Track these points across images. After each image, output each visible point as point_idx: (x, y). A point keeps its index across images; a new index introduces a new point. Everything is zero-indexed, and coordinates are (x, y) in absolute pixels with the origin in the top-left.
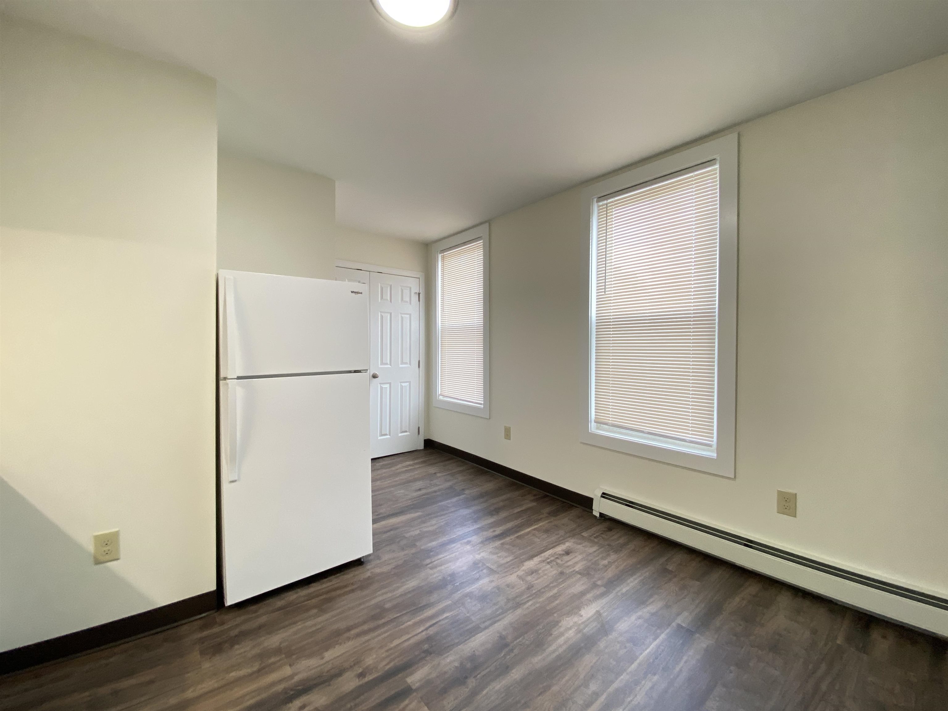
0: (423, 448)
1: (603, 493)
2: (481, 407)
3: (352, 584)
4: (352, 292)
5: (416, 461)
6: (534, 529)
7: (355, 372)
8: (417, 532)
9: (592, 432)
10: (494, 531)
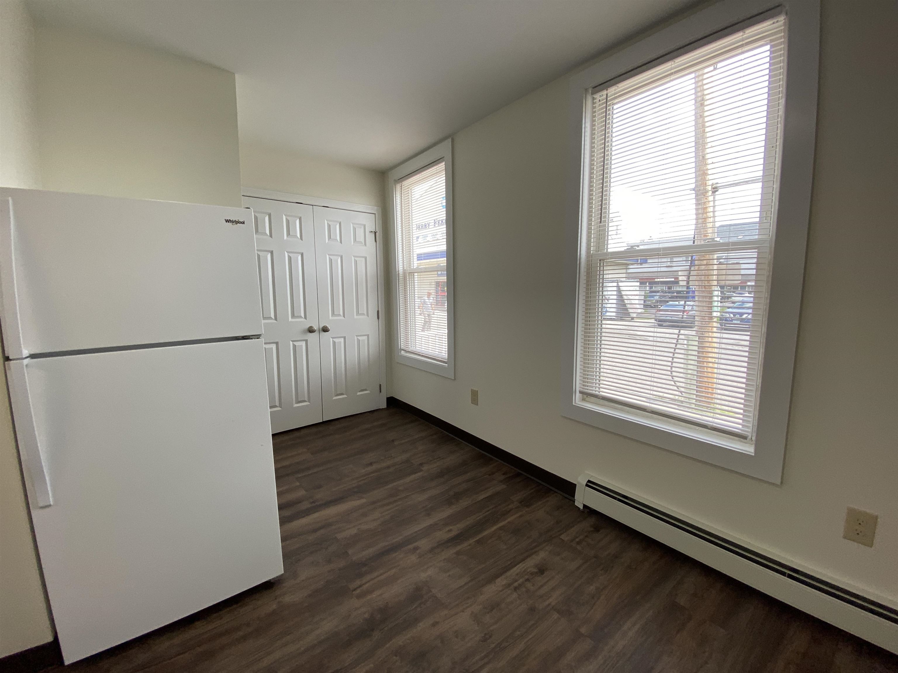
0: (386, 407)
1: (589, 481)
2: (446, 366)
3: (248, 625)
4: (227, 221)
5: (375, 424)
6: (500, 529)
7: (244, 338)
8: (354, 531)
9: (576, 405)
10: (450, 531)
